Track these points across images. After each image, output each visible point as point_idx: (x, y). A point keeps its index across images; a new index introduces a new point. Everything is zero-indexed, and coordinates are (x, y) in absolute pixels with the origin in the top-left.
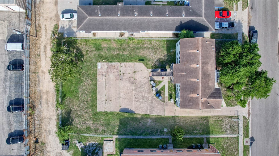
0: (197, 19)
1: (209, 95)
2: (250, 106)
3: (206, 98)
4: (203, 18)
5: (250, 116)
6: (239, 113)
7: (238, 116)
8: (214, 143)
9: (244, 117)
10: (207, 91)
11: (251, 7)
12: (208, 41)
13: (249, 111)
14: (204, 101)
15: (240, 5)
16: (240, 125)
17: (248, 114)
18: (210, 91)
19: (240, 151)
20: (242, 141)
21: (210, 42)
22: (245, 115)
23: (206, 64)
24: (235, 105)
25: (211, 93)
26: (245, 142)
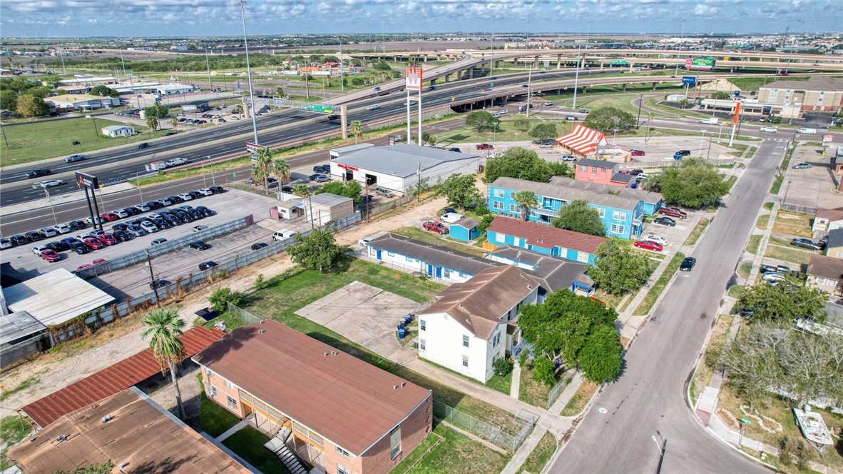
5: (565, 441)
6: (540, 422)
7: (535, 424)
8: (443, 437)
9: (549, 432)
13: (569, 431)
16: (529, 440)
22: (554, 432)
24: (541, 407)
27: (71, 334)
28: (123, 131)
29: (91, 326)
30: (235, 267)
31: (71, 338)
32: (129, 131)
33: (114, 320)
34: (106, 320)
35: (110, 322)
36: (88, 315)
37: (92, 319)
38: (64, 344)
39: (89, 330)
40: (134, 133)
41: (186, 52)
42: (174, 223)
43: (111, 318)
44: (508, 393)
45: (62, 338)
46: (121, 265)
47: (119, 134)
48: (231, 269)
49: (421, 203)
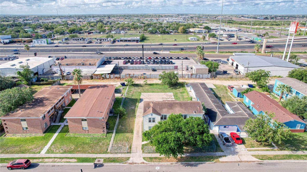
0: (219, 115)
1: (155, 109)
2: (141, 164)
3: (153, 106)
4: (222, 117)
5: (129, 164)
6: (133, 154)
7: (130, 153)
8: (106, 136)
9: (129, 158)
10: (158, 107)
11: (261, 163)
12: (200, 108)
13: (136, 163)
14: (150, 105)
15: (256, 153)
16: (120, 154)
17: (131, 162)
18: (159, 110)
19: (91, 155)
20: (101, 157)
21: (200, 109)
22: (131, 159)
23: (181, 106)
24: (143, 151)
25: (157, 110)
26: (100, 159)
27: (98, 78)
28: (193, 39)
29: (103, 78)
30: (150, 77)
31: (98, 79)
32: (195, 39)
33: (109, 79)
34: (107, 78)
35: (108, 79)
36: (102, 74)
37: (103, 76)
38: (96, 79)
39: (102, 78)
40: (197, 40)
41: (263, 19)
42: (159, 63)
43: (108, 78)
44: (143, 141)
45: (96, 78)
46: (131, 68)
47: (192, 40)
48: (148, 77)
49: (246, 80)
